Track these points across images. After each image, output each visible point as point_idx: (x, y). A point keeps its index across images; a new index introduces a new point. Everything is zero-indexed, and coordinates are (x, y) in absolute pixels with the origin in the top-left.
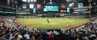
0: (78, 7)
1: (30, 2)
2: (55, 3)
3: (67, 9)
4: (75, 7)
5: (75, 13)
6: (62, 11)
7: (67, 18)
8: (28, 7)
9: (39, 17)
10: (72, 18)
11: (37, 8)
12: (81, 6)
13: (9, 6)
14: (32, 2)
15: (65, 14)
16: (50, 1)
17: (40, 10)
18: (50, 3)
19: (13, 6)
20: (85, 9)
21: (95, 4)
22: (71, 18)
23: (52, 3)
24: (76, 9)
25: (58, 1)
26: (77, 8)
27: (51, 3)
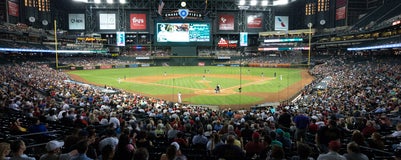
0: (273, 30)
1: (100, 5)
2: (198, 11)
3: (239, 35)
4: (265, 31)
5: (265, 49)
6: (222, 41)
7: (241, 66)
8: (93, 24)
10: (257, 66)
11: (128, 29)
12: (283, 25)
13: (15, 20)
14: (109, 5)
15: (233, 53)
16: (180, 7)
17: (144, 37)
18: (180, 11)
19: (32, 19)
20: (296, 36)
21: (323, 22)
22: (253, 66)
23: (187, 11)
24: (267, 37)
25: (209, 7)
26: (271, 33)
27: (184, 12)
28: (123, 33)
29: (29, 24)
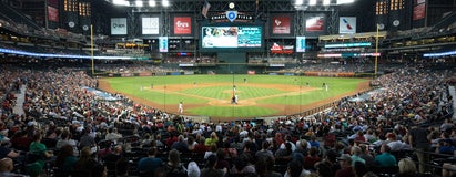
0: (337, 33)
1: (142, 8)
2: (248, 13)
3: (295, 40)
4: (327, 34)
5: (326, 56)
6: (276, 47)
7: (296, 75)
8: (135, 29)
9: (182, 73)
10: (314, 75)
11: (172, 33)
12: (349, 27)
13: (54, 25)
14: (151, 8)
15: (289, 60)
16: (228, 9)
17: (188, 42)
18: (228, 13)
19: (72, 25)
20: (363, 40)
21: (396, 23)
22: (310, 75)
24: (329, 42)
25: (261, 8)
26: (334, 37)
27: (232, 15)
28: (166, 38)
29: (69, 29)
